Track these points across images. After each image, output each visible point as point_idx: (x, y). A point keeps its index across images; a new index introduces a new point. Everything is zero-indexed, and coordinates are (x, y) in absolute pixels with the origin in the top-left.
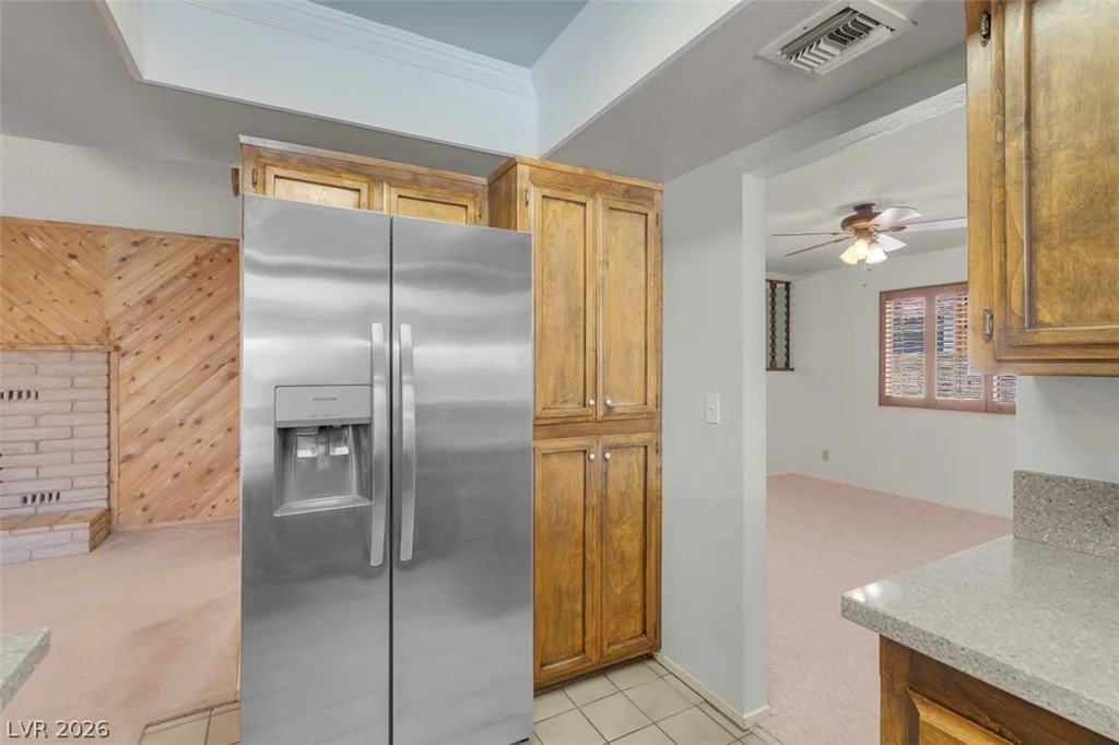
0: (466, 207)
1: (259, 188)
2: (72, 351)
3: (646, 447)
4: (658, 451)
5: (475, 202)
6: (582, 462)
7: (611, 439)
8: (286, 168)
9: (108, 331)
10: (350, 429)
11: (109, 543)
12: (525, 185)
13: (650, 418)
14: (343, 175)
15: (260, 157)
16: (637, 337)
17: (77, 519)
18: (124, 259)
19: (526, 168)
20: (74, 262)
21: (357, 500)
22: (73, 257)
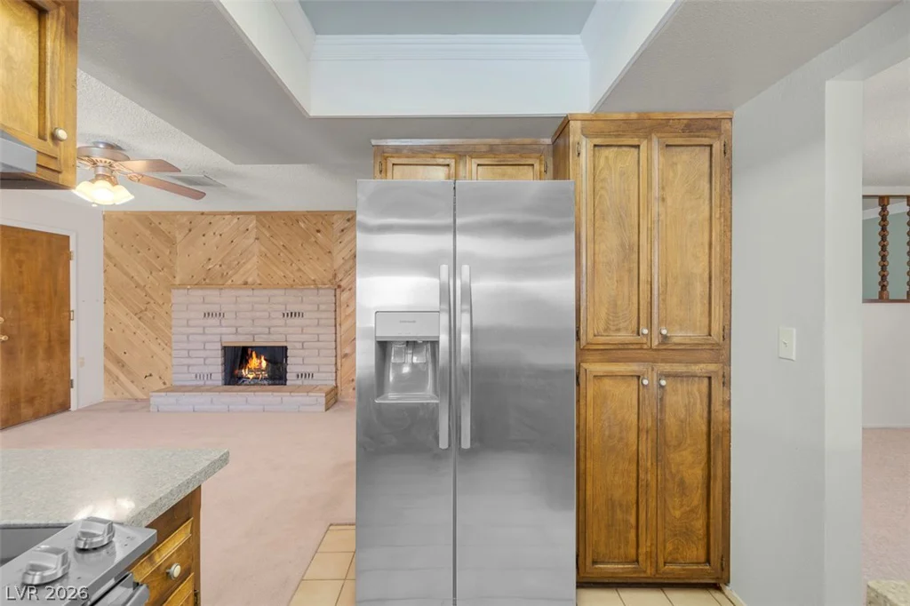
0: (533, 165)
1: (383, 174)
2: (318, 289)
3: (710, 378)
4: (726, 382)
5: (541, 161)
6: (636, 387)
7: (667, 368)
8: (399, 157)
9: (335, 276)
10: (429, 345)
11: (336, 407)
12: (577, 139)
13: (718, 349)
14: (437, 156)
15: (384, 152)
16: (700, 268)
17: (320, 390)
18: (343, 231)
19: (579, 123)
20: (319, 234)
21: (432, 398)
22: (318, 231)
